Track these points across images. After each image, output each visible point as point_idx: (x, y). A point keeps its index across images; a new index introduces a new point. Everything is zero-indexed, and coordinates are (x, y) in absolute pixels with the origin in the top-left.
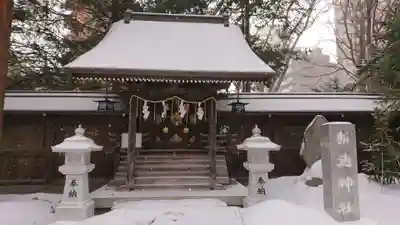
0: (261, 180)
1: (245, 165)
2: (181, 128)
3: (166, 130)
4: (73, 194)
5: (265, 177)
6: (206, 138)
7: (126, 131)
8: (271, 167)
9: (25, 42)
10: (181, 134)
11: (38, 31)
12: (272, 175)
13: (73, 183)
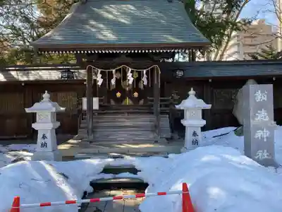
0: (195, 134)
1: (182, 122)
2: (131, 92)
3: (119, 94)
4: (44, 145)
5: (199, 131)
6: (152, 101)
7: (84, 96)
9: (5, 24)
10: (132, 98)
11: (15, 14)
12: (204, 129)
13: (44, 137)
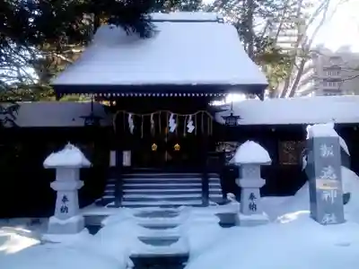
1: (237, 181)
3: (154, 147)
4: (64, 210)
5: (257, 193)
8: (263, 182)
10: (171, 152)
13: (65, 199)
